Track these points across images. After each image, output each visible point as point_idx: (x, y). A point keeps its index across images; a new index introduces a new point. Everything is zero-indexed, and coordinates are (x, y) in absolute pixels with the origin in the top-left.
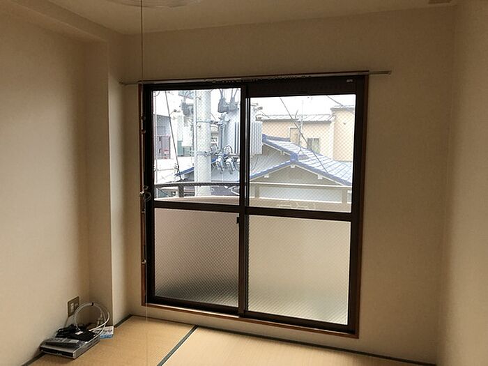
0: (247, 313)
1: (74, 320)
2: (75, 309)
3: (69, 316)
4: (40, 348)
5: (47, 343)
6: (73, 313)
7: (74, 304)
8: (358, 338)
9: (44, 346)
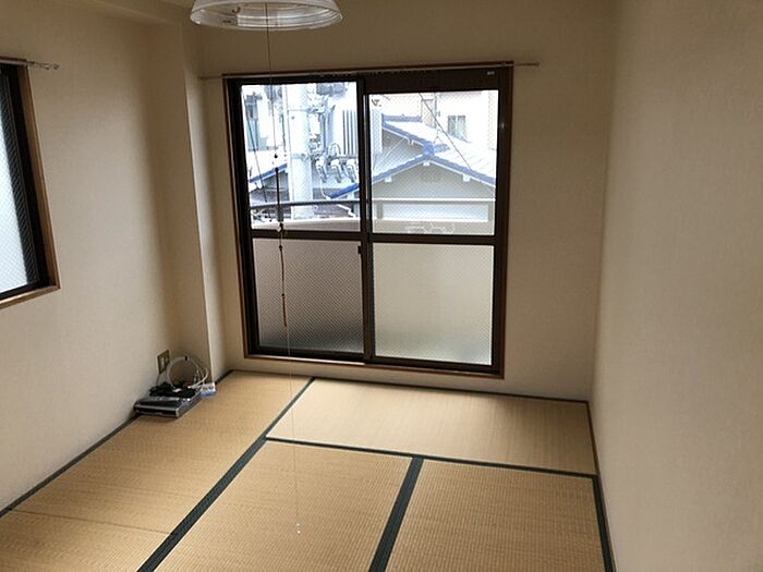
0: (374, 359)
1: (167, 377)
2: (166, 364)
3: (160, 372)
4: (135, 408)
5: (142, 402)
6: (165, 369)
7: (164, 360)
8: (503, 378)
9: (138, 406)
